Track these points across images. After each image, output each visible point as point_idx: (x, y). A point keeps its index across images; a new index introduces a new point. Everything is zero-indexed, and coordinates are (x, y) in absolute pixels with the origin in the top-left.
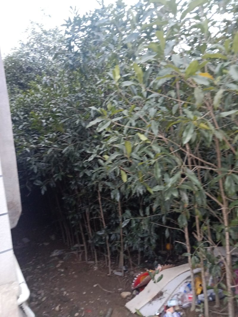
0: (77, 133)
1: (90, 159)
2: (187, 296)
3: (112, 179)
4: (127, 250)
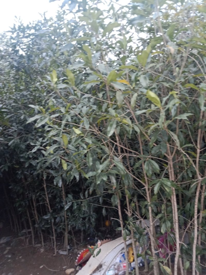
0: (22, 127)
1: (34, 151)
2: (122, 265)
3: (55, 167)
4: (71, 230)
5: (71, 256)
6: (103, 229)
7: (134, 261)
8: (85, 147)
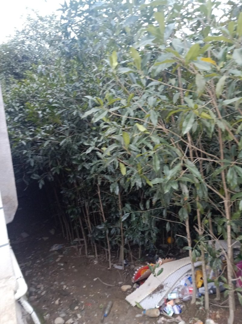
0: (74, 124)
1: (88, 151)
2: (187, 289)
3: (111, 172)
4: (127, 244)
5: (127, 272)
6: (165, 246)
7: (203, 285)
8: (151, 147)
